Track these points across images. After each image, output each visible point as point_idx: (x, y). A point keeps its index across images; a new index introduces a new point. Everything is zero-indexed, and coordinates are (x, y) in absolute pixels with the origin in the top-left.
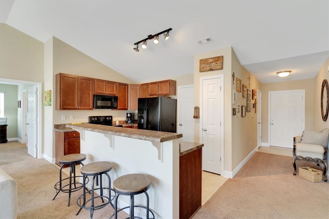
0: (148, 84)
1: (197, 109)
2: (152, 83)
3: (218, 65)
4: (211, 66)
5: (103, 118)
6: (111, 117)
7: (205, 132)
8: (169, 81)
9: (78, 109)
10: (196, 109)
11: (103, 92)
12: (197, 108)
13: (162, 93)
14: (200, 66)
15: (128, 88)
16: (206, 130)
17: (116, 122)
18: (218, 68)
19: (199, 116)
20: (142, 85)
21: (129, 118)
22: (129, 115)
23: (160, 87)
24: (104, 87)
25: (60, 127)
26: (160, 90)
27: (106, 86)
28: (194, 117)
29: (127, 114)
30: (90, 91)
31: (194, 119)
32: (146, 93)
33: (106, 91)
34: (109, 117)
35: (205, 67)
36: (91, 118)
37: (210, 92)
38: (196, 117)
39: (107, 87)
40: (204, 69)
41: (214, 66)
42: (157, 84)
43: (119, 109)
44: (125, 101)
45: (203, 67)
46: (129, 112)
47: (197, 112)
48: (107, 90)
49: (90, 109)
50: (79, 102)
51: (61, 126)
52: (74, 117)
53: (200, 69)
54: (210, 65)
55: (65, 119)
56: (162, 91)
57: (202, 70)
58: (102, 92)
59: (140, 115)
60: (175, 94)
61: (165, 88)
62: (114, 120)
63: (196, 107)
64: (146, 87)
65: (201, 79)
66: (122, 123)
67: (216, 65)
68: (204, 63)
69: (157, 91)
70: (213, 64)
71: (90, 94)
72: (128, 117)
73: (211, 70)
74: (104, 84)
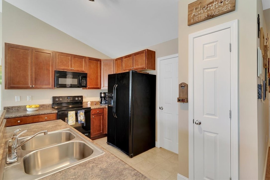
0: (122, 58)
1: (184, 87)
2: (126, 57)
3: (225, 4)
4: (210, 10)
5: (71, 99)
6: (82, 97)
7: (198, 126)
8: (145, 51)
9: (32, 88)
10: (182, 87)
11: (68, 68)
12: (183, 85)
13: (137, 67)
14: (188, 15)
15: (100, 64)
16: (200, 123)
17: (87, 102)
18: (225, 9)
19: (187, 98)
20: (117, 60)
21: (103, 99)
22: (103, 95)
23: (135, 60)
24: (69, 62)
25: (12, 109)
26: (135, 64)
27: (71, 61)
28: (179, 100)
29: (101, 93)
30: (49, 66)
31: (179, 103)
32: (120, 69)
33: (71, 67)
34: (78, 97)
35: (199, 14)
36: (54, 98)
37: (208, 57)
38: (183, 99)
39: (73, 62)
40: (196, 19)
41: (216, 9)
42: (132, 57)
43: (89, 88)
44: (97, 79)
45: (194, 15)
46: (103, 92)
47: (183, 92)
48: (73, 65)
49: (50, 88)
50: (34, 79)
51: (14, 109)
52: (32, 98)
53: (189, 20)
54: (208, 8)
55: (19, 100)
56: (138, 65)
57: (192, 21)
58: (66, 68)
59: (110, 95)
60: (154, 69)
61: (140, 61)
62: (84, 100)
63: (181, 84)
64: (120, 62)
65: (191, 36)
66: (95, 104)
67: (219, 6)
68: (196, 9)
69: (132, 66)
70: (214, 4)
71: (50, 70)
72: (101, 97)
73: (211, 17)
74: (69, 59)
